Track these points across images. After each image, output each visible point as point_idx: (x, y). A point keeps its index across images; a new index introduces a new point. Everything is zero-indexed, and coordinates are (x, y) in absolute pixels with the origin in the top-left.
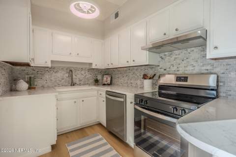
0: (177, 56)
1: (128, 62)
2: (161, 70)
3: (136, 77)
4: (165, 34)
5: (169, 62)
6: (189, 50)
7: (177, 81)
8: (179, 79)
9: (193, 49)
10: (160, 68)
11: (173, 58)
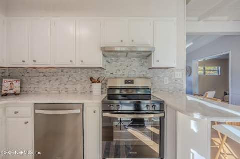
0: (123, 63)
1: (71, 61)
2: (108, 73)
3: (75, 80)
4: (122, 41)
5: (116, 67)
6: (132, 59)
7: (125, 84)
8: (127, 82)
9: (134, 58)
10: (107, 72)
11: (119, 64)
